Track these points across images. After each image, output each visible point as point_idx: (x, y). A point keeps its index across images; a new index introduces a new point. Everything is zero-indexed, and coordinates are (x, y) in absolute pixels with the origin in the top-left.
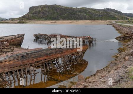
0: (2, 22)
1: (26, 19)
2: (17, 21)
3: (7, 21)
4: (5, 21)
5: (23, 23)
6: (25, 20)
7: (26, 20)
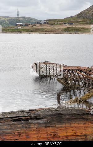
0: (27, 28)
1: (88, 21)
2: (62, 27)
3: (38, 27)
4: (34, 27)
5: (77, 31)
6: (83, 24)
7: (87, 24)
